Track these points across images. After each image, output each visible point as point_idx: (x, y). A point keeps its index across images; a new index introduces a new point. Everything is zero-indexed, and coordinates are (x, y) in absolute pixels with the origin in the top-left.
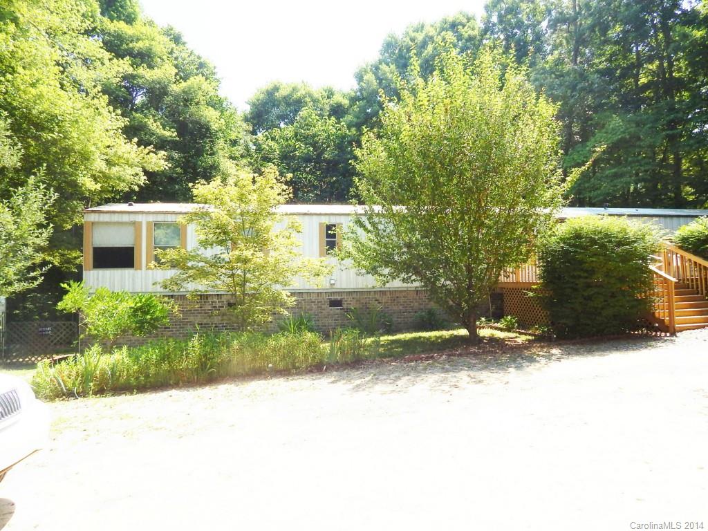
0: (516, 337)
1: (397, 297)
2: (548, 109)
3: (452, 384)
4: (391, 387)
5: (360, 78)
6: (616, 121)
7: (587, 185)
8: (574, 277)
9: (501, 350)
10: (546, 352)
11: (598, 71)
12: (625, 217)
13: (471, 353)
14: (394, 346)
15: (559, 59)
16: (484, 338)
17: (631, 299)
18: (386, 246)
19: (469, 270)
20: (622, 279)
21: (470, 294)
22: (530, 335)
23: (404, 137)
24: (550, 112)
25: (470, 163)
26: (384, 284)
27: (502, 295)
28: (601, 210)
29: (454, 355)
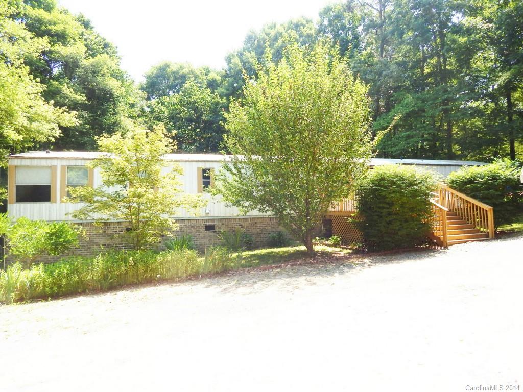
0: (340, 251)
1: (256, 223)
2: (362, 89)
3: (295, 286)
4: (250, 290)
5: (229, 60)
6: (409, 98)
7: (389, 143)
8: (380, 208)
9: (329, 261)
10: (361, 261)
11: (397, 63)
12: (414, 165)
13: (308, 263)
14: (253, 259)
15: (371, 53)
16: (317, 252)
17: (418, 223)
18: (247, 186)
19: (307, 203)
20: (412, 209)
21: (307, 220)
22: (350, 249)
23: (261, 106)
24: (363, 91)
25: (307, 126)
26: (246, 213)
27: (330, 220)
28: (399, 161)
29: (296, 265)
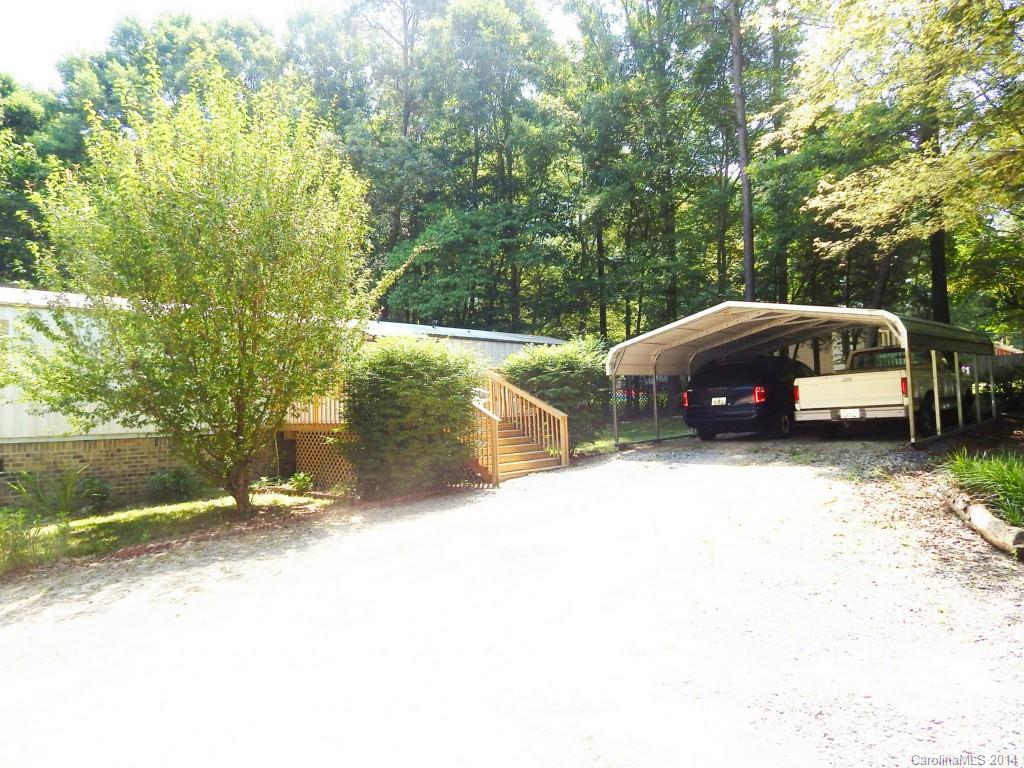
0: (309, 503)
1: (118, 451)
2: (355, 186)
3: (193, 585)
4: (77, 607)
5: (68, 73)
6: (450, 217)
7: (415, 294)
8: (385, 416)
9: (281, 524)
10: (344, 521)
11: (430, 150)
12: (447, 339)
13: (234, 534)
14: (102, 534)
15: (386, 122)
16: (260, 508)
17: (452, 443)
18: (92, 365)
19: (240, 406)
20: (442, 419)
21: (239, 442)
22: (328, 498)
23: (130, 185)
24: (358, 190)
25: (240, 245)
26: (87, 429)
27: (294, 442)
28: (429, 329)
29: (207, 539)
